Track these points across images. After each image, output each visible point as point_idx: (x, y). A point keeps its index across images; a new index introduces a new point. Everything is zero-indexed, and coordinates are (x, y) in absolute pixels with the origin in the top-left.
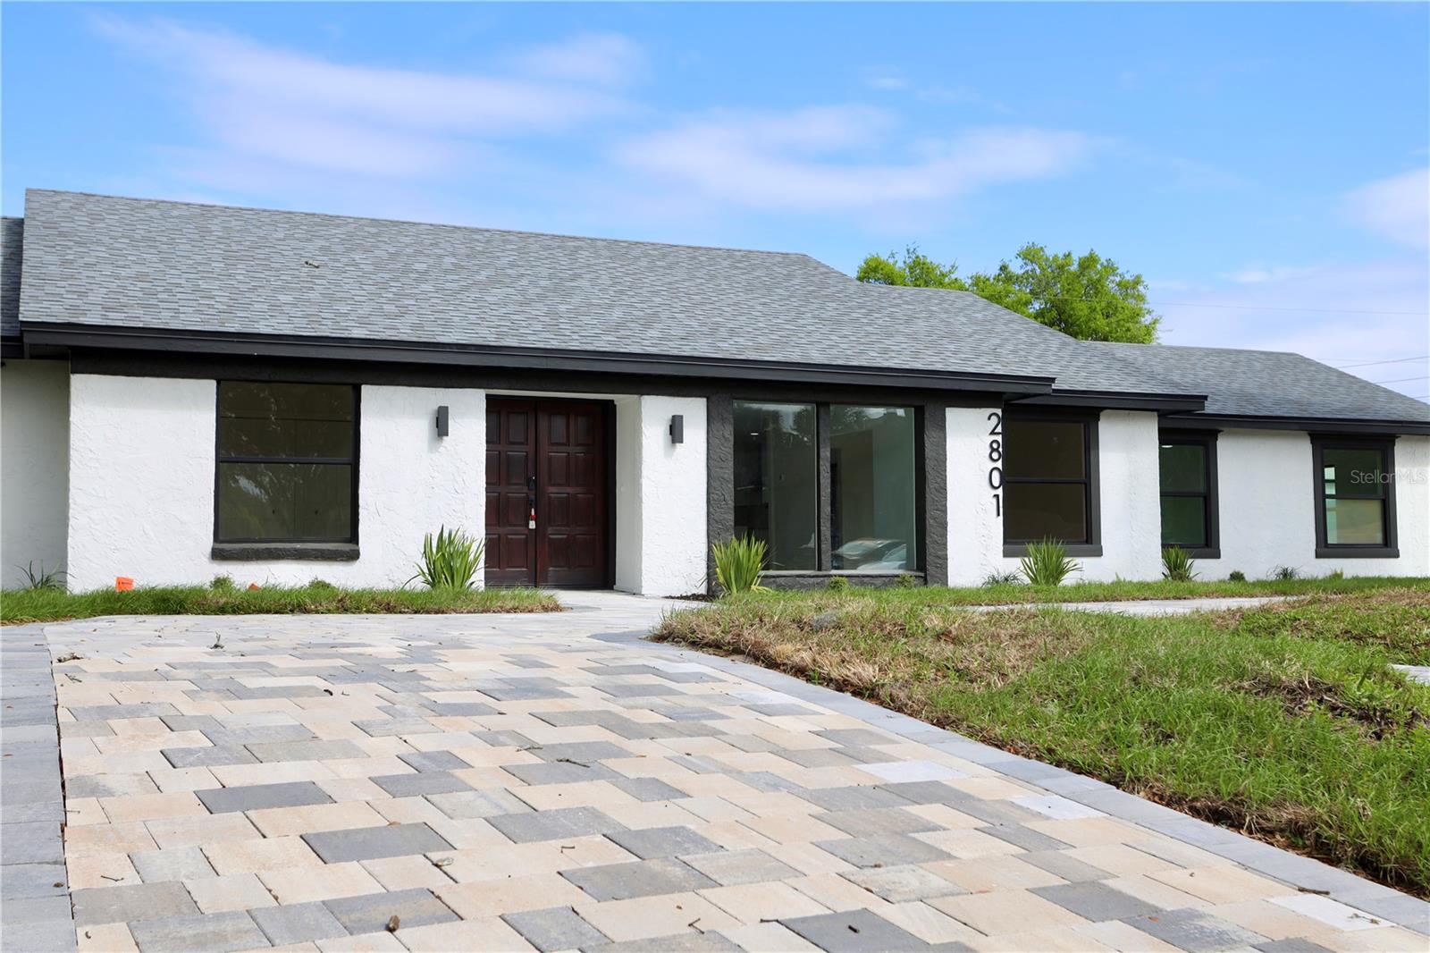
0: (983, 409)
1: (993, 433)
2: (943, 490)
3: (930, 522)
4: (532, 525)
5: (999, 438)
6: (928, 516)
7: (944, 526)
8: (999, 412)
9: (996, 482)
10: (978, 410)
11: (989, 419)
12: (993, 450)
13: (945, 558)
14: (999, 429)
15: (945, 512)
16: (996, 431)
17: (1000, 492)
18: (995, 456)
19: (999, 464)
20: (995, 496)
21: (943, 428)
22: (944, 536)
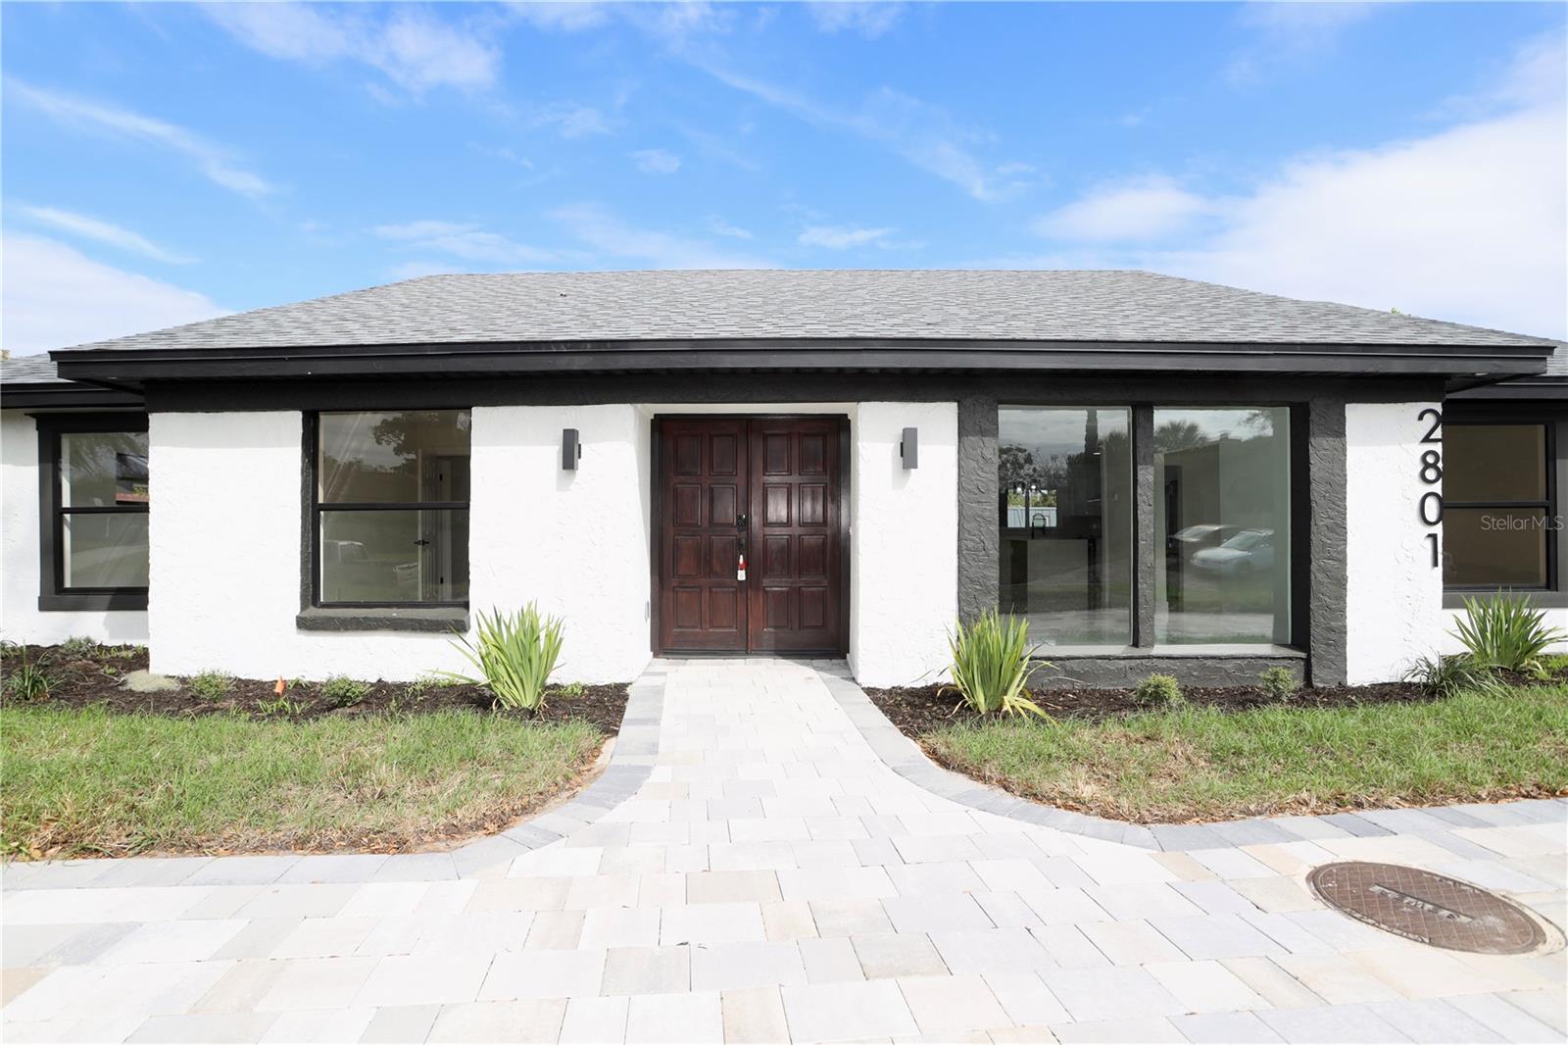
0: (1408, 405)
1: (1427, 439)
2: (1339, 529)
3: (1317, 576)
4: (742, 575)
5: (1438, 448)
6: (1314, 567)
7: (1341, 582)
8: (1438, 407)
9: (1432, 512)
10: (1400, 405)
11: (1421, 418)
12: (1427, 466)
13: (1343, 631)
14: (1438, 434)
15: (1343, 561)
16: (1432, 437)
17: (1438, 529)
18: (1431, 474)
19: (1438, 488)
20: (1429, 536)
21: (1341, 433)
22: (1341, 598)
